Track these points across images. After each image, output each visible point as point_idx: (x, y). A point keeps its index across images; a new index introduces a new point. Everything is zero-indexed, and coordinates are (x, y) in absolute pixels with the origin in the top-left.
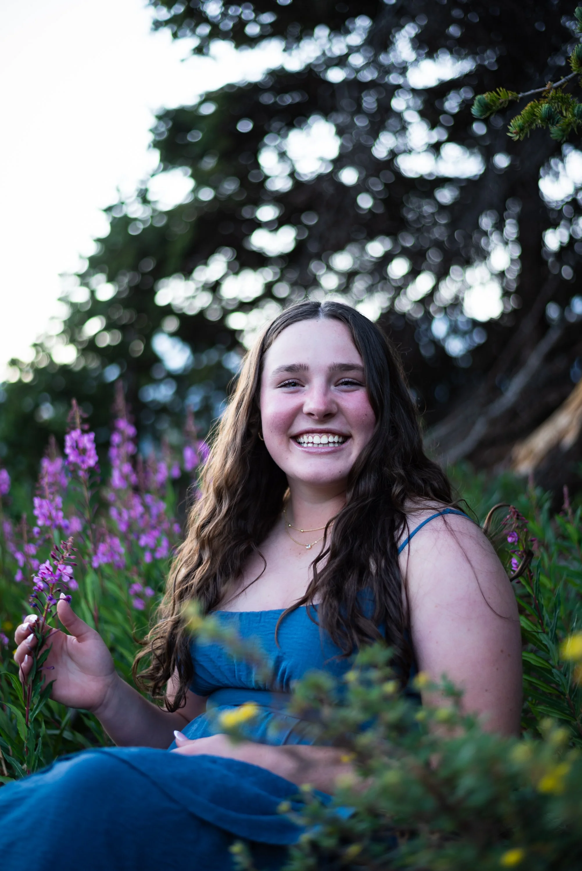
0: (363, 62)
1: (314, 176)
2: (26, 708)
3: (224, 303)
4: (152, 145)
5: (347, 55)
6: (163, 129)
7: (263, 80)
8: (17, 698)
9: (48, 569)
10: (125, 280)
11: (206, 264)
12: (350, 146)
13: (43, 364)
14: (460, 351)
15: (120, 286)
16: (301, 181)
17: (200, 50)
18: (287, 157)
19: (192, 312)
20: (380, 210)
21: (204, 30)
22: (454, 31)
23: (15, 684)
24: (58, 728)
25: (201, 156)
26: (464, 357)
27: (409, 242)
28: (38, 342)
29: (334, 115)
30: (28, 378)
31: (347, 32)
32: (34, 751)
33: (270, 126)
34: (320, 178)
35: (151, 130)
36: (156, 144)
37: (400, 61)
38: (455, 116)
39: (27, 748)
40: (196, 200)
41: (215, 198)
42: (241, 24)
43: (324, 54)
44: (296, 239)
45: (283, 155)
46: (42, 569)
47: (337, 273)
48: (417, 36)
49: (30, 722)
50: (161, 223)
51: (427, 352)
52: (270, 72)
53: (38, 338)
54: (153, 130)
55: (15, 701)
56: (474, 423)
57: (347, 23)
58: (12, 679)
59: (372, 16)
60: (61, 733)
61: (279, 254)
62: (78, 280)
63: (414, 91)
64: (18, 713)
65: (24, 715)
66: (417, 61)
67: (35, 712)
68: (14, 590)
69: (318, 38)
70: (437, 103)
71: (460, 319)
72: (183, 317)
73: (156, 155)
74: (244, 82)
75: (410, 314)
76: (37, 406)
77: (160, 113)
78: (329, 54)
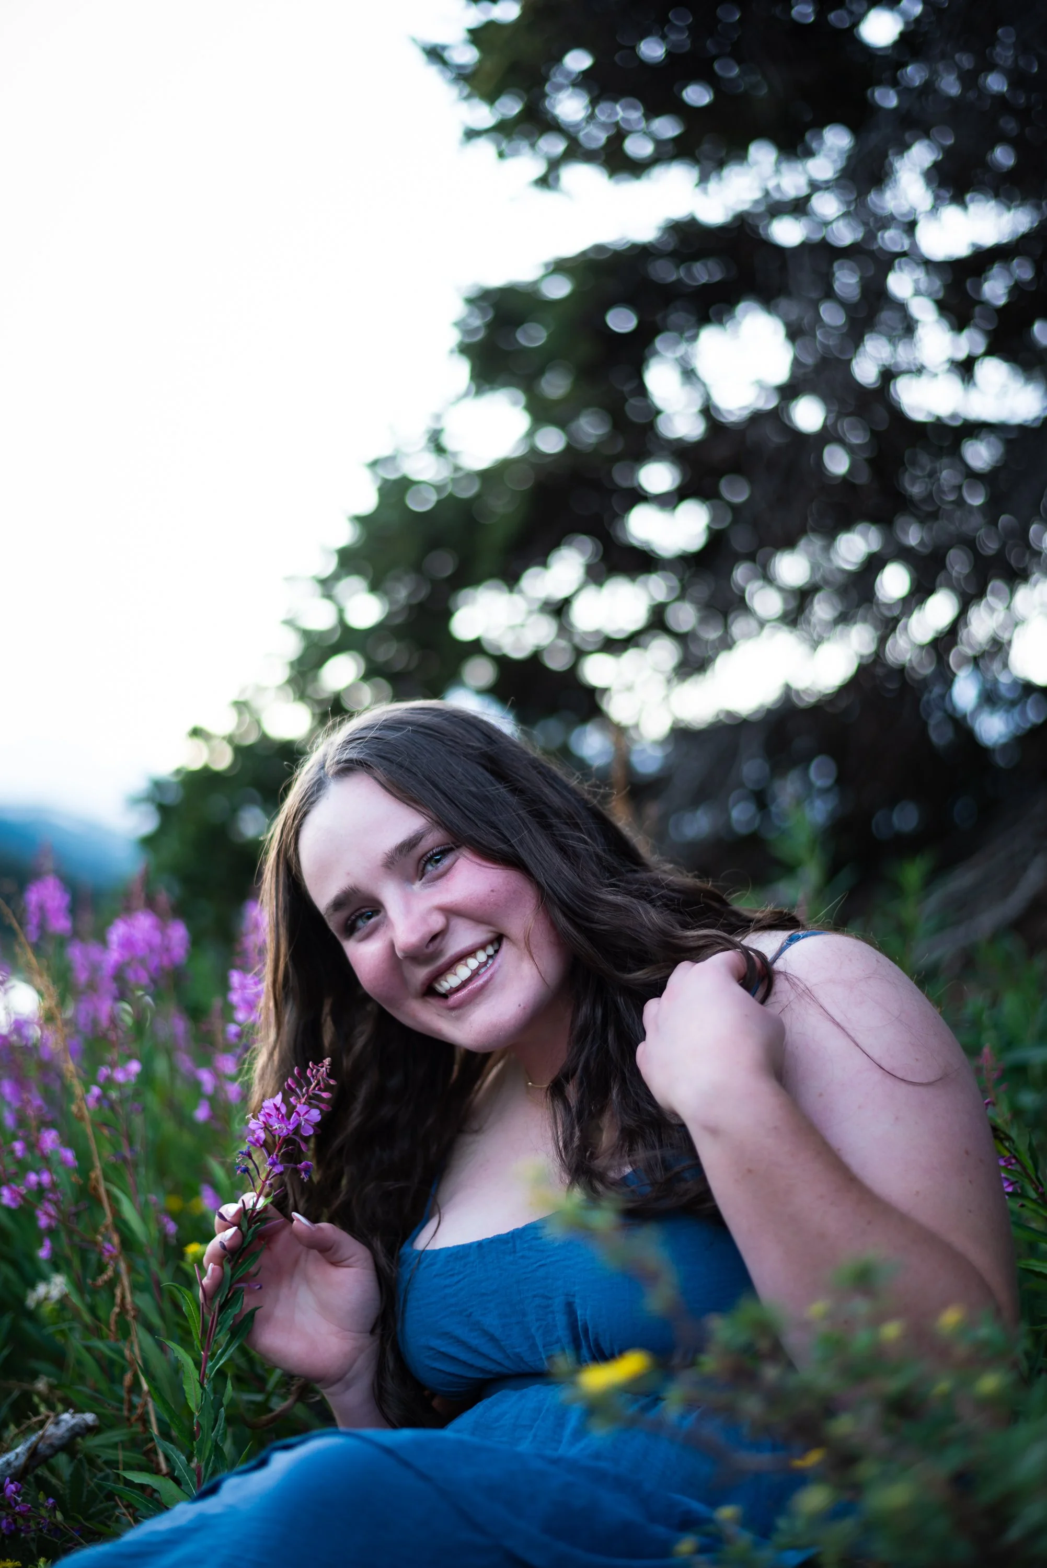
0: (839, 210)
1: (745, 414)
2: (202, 1353)
3: (577, 640)
4: (457, 349)
5: (808, 198)
6: (477, 322)
7: (658, 240)
8: (188, 1332)
9: (278, 1109)
10: (402, 593)
11: (544, 564)
12: (809, 360)
13: (251, 739)
14: (1001, 737)
15: (392, 602)
16: (722, 423)
17: (546, 181)
18: (698, 378)
19: (518, 652)
20: (863, 478)
21: (555, 145)
22: (1003, 156)
23: (188, 1307)
24: (261, 1390)
25: (540, 372)
26: (1005, 747)
27: (913, 536)
28: (242, 699)
29: (783, 303)
30: (223, 761)
31: (809, 153)
32: (210, 1431)
33: (665, 318)
34: (757, 418)
35: (457, 324)
36: (465, 349)
37: (905, 208)
38: (1001, 312)
39: (198, 1423)
40: (534, 451)
41: (569, 449)
42: (619, 136)
43: (767, 193)
44: (709, 528)
45: (689, 374)
46: (267, 1108)
47: (781, 589)
48: (936, 165)
49: (208, 1379)
50: (468, 492)
51: (940, 735)
52: (671, 224)
53: (243, 691)
54: (460, 324)
55: (185, 1341)
56: (1024, 868)
57: (808, 136)
58: (183, 1297)
59: (856, 127)
60: (267, 1400)
61: (679, 553)
62: (318, 589)
63: (928, 264)
64: (187, 1360)
65: (198, 1364)
66: (935, 209)
67: (218, 1363)
68: (187, 1139)
69: (756, 163)
70: (969, 284)
71: (1004, 679)
72: (503, 662)
73: (462, 369)
74: (625, 241)
75: (913, 668)
76: (234, 811)
77: (472, 294)
78: (776, 196)
